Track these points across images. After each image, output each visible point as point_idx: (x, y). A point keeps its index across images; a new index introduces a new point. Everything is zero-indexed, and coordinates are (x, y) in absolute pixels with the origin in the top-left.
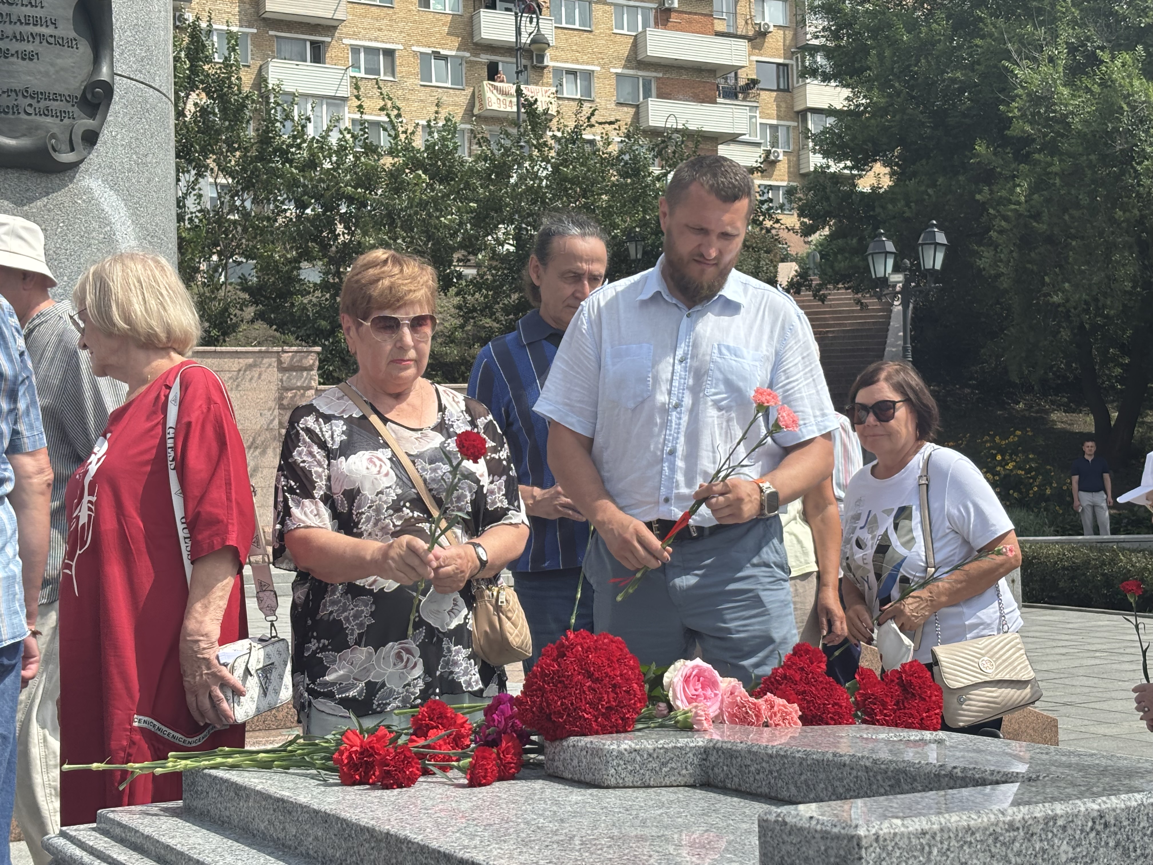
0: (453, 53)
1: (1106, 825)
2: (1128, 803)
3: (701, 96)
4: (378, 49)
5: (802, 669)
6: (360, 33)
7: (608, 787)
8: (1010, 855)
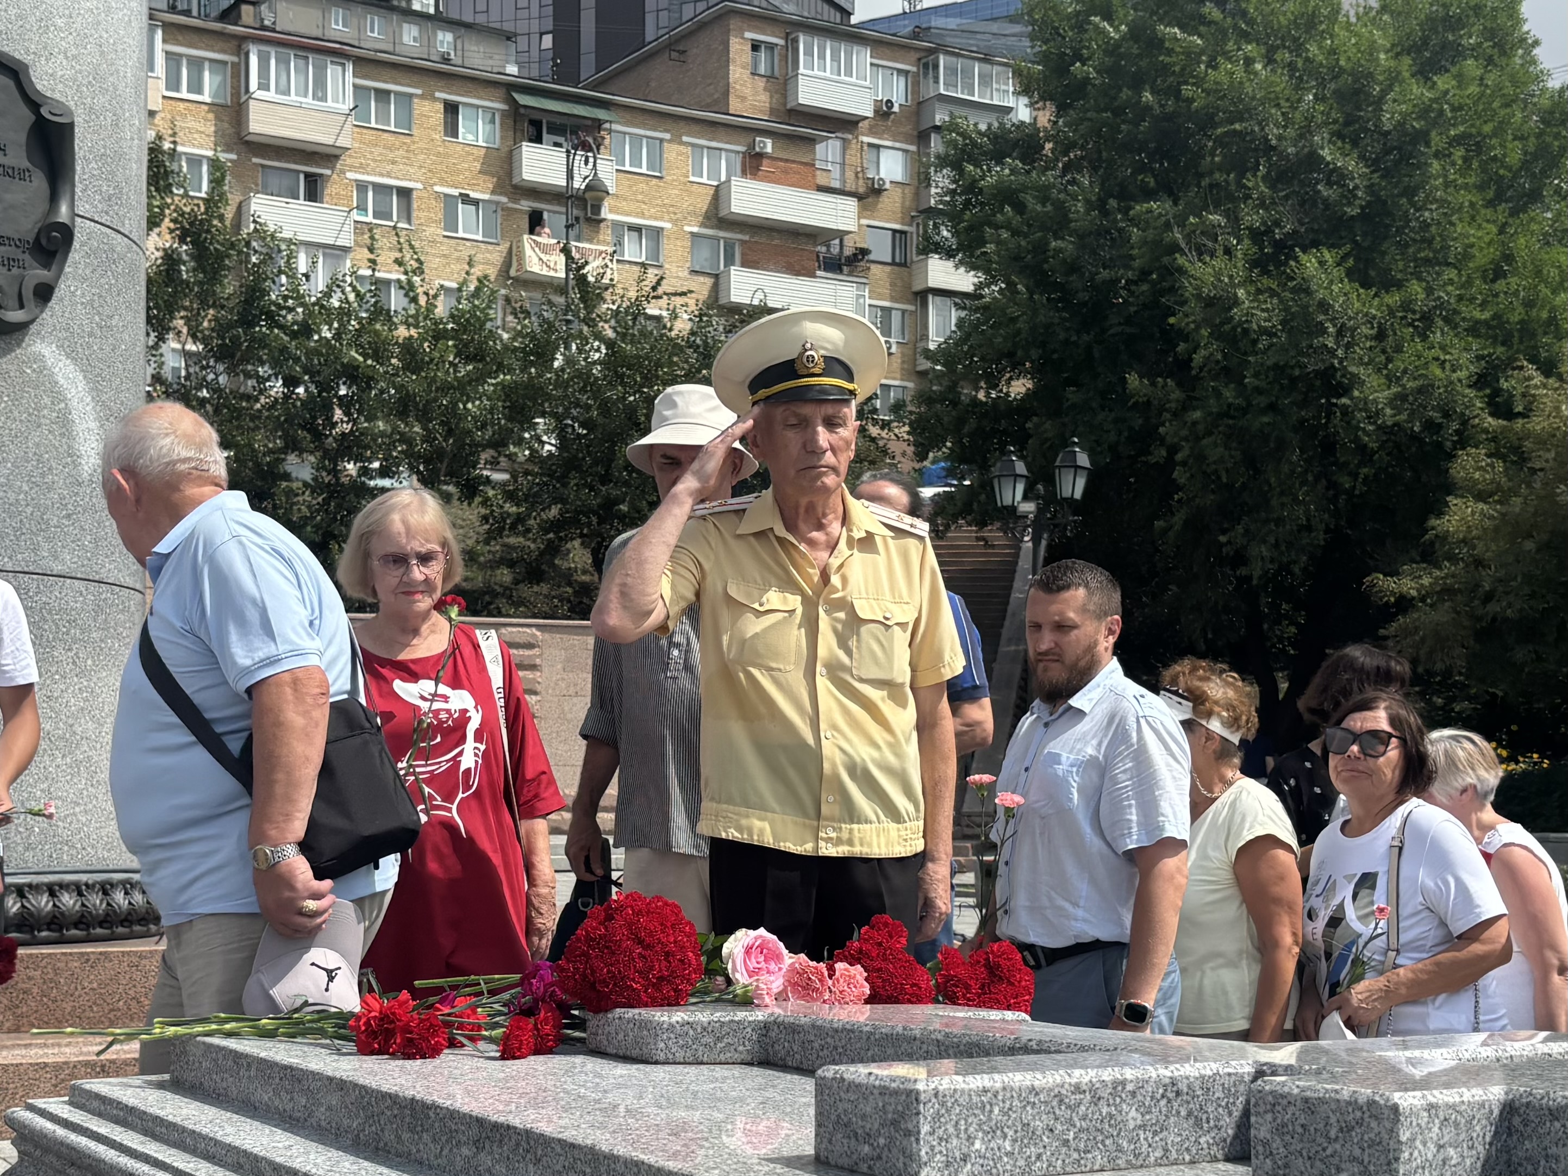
0: (486, 197)
1: (1178, 1093)
2: (1203, 1072)
3: (797, 267)
4: (390, 188)
5: (880, 944)
6: (368, 165)
7: (656, 1063)
8: (1076, 1119)
